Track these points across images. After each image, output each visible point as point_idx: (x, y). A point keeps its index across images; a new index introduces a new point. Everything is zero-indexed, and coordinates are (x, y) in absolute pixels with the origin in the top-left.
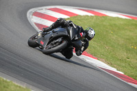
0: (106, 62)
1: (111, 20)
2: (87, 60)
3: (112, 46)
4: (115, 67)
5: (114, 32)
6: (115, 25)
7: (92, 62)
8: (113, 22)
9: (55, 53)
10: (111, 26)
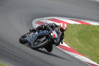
0: (89, 58)
1: (93, 27)
2: (76, 57)
3: (94, 47)
4: (95, 62)
5: (95, 36)
6: (96, 31)
7: (79, 58)
8: (95, 29)
9: (40, 49)
10: (93, 31)
